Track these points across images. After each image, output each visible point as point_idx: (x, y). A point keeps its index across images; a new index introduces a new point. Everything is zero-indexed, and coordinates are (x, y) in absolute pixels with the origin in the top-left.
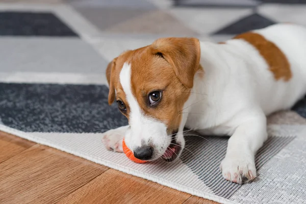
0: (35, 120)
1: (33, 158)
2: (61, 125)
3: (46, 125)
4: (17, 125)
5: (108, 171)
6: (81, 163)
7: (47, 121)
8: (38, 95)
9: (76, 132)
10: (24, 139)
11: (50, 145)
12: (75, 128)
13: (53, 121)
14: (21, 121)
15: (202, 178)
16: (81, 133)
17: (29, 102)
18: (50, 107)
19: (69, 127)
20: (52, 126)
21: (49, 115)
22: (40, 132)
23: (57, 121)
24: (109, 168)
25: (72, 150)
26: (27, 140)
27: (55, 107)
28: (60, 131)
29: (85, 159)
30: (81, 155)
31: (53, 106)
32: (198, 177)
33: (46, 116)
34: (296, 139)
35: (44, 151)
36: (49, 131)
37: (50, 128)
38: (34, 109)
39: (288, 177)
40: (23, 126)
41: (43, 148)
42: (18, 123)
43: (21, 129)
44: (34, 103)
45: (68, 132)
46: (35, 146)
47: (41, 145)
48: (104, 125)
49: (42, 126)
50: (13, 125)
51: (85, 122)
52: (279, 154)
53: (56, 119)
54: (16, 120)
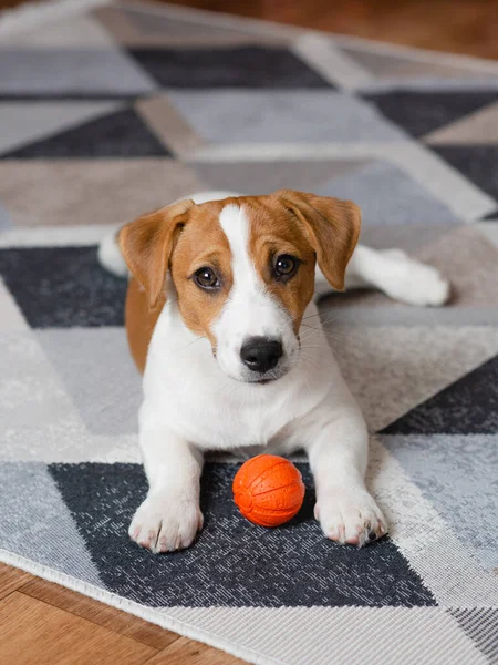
0: (175, 572)
2: (232, 585)
3: (201, 586)
4: (136, 588)
7: (201, 575)
9: (267, 604)
10: (151, 624)
11: (210, 642)
12: (263, 593)
13: (214, 574)
14: (142, 576)
16: (278, 606)
19: (250, 590)
20: (212, 590)
21: (205, 559)
22: (186, 606)
23: (224, 574)
25: (258, 656)
26: (158, 627)
28: (230, 603)
33: (199, 561)
35: (198, 657)
36: (206, 604)
37: (209, 594)
40: (149, 590)
41: (195, 649)
42: (137, 581)
43: (143, 599)
45: (248, 605)
46: (177, 644)
47: (190, 641)
48: (329, 584)
49: (191, 590)
51: (287, 576)
53: (221, 569)
54: (133, 574)
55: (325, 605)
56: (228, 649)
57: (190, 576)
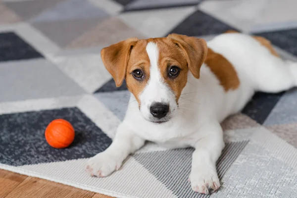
0: (22, 153)
1: (28, 191)
2: (45, 155)
3: (32, 156)
4: (8, 160)
5: (95, 196)
6: (70, 191)
7: (33, 153)
8: (19, 126)
9: (60, 160)
10: (16, 173)
12: (58, 156)
13: (38, 152)
14: (10, 155)
15: (175, 193)
16: (65, 160)
17: (13, 134)
18: (32, 137)
19: (53, 155)
20: (38, 157)
21: (33, 146)
22: (29, 164)
23: (42, 151)
24: (95, 193)
25: (60, 180)
26: (19, 174)
27: (37, 136)
28: (46, 161)
29: (72, 187)
30: (69, 184)
31: (34, 135)
32: (172, 192)
33: (31, 148)
34: (249, 143)
35: (37, 183)
36: (36, 163)
37: (37, 159)
38: (19, 141)
39: (248, 182)
40: (13, 160)
41: (35, 180)
42: (7, 157)
43: (12, 164)
44: (17, 135)
45: (53, 161)
46: (27, 179)
47: (32, 178)
48: (83, 150)
49: (29, 158)
50: (4, 161)
52: (237, 161)
53: (40, 149)
54: (5, 155)
55: (83, 158)
56: (48, 178)
57: (28, 153)
